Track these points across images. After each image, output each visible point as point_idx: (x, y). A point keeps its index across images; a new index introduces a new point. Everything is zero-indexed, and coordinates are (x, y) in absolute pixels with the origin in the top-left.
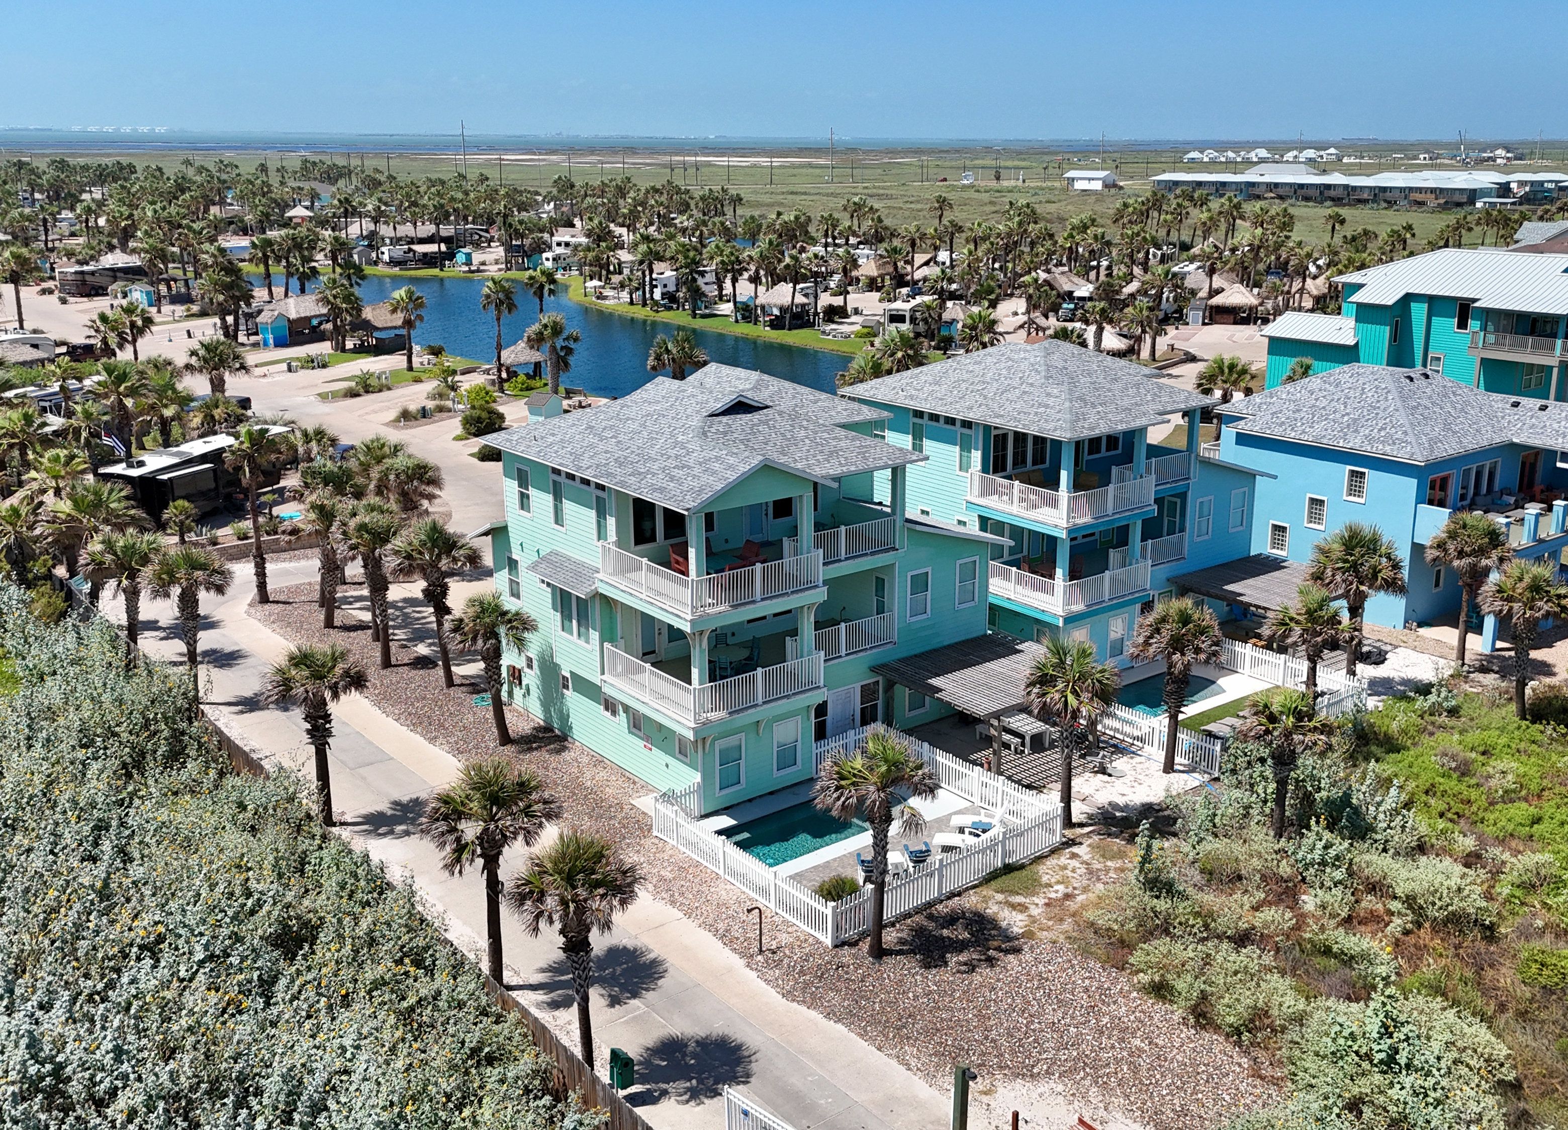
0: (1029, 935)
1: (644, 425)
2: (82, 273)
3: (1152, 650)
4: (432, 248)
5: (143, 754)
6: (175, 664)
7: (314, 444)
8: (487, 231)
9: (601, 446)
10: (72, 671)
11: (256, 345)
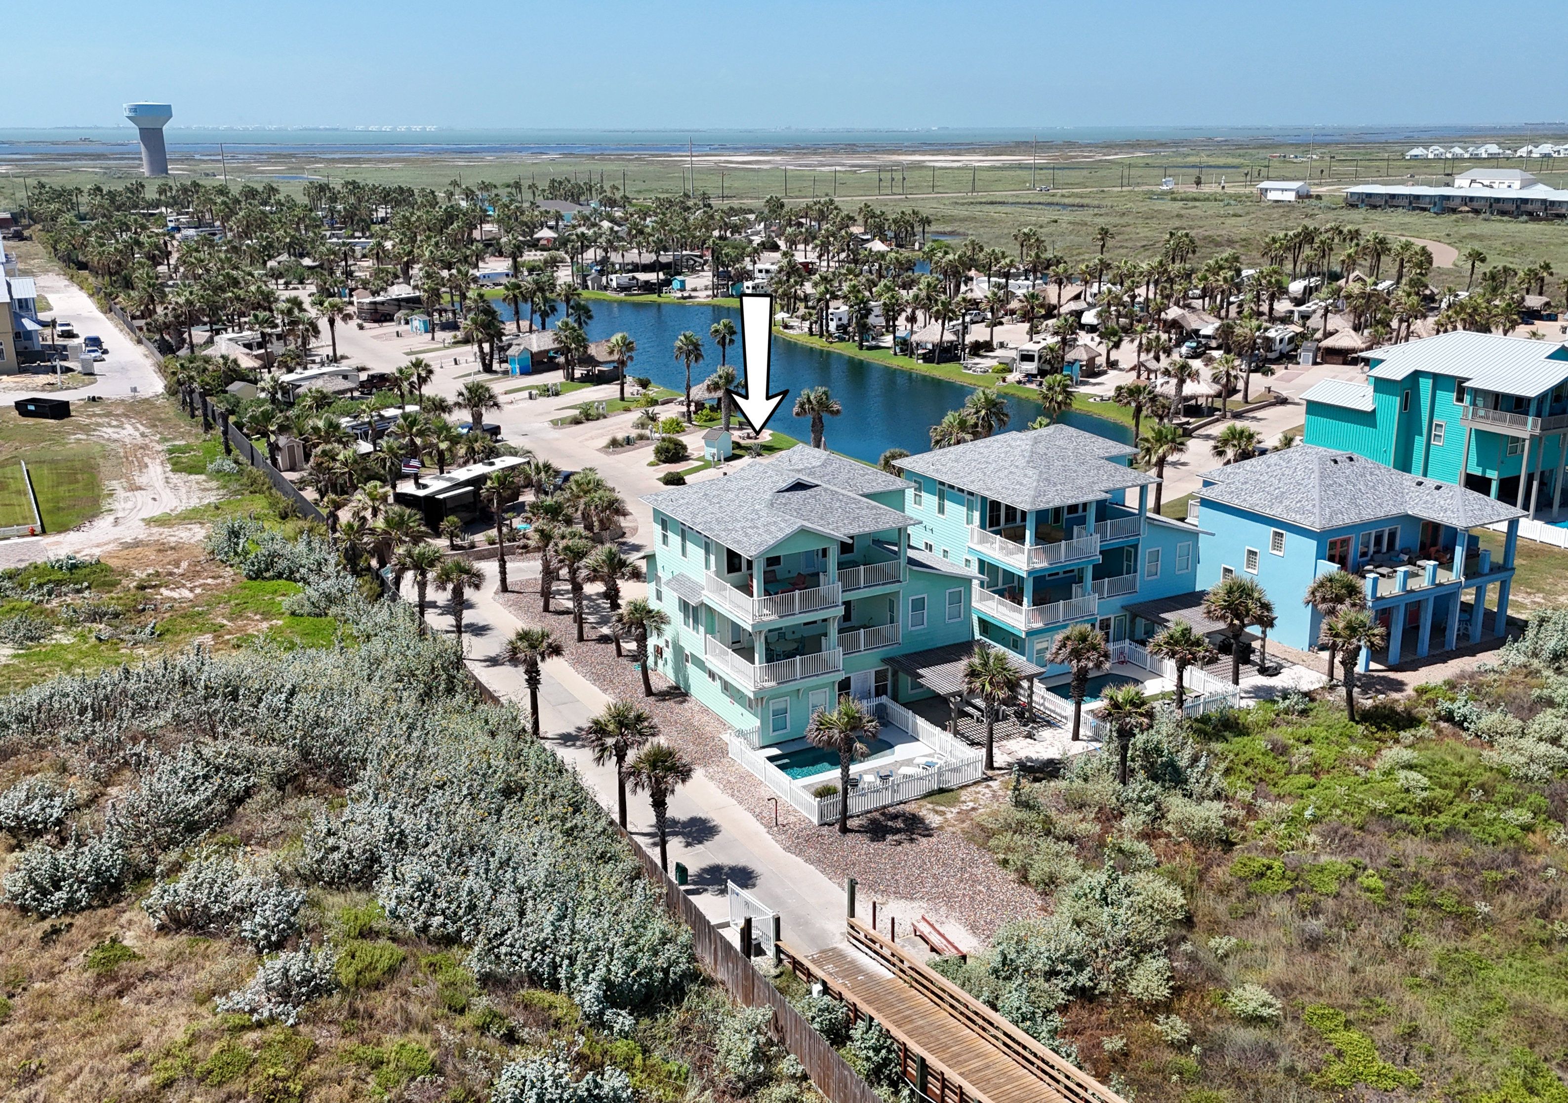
0: (941, 828)
1: (737, 496)
2: (375, 303)
3: (1060, 657)
4: (652, 277)
5: (430, 689)
6: (447, 632)
7: (543, 474)
8: (701, 257)
9: (710, 509)
10: (388, 634)
11: (506, 373)
